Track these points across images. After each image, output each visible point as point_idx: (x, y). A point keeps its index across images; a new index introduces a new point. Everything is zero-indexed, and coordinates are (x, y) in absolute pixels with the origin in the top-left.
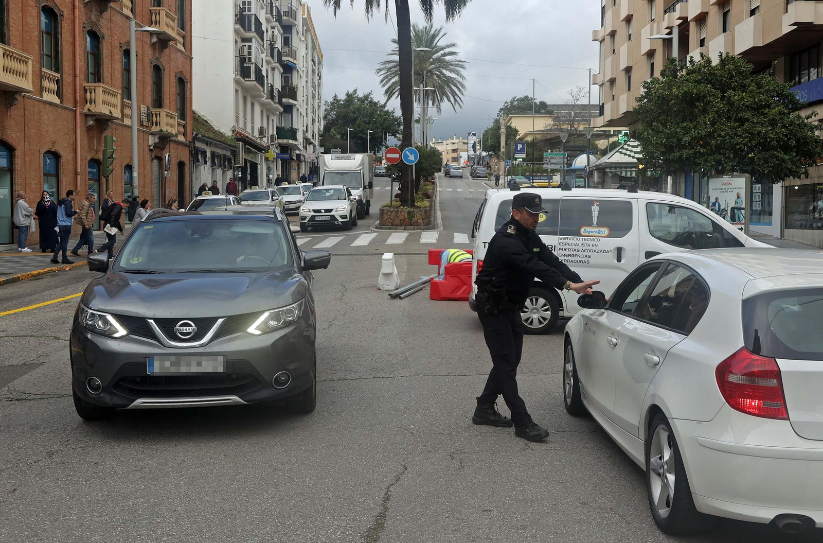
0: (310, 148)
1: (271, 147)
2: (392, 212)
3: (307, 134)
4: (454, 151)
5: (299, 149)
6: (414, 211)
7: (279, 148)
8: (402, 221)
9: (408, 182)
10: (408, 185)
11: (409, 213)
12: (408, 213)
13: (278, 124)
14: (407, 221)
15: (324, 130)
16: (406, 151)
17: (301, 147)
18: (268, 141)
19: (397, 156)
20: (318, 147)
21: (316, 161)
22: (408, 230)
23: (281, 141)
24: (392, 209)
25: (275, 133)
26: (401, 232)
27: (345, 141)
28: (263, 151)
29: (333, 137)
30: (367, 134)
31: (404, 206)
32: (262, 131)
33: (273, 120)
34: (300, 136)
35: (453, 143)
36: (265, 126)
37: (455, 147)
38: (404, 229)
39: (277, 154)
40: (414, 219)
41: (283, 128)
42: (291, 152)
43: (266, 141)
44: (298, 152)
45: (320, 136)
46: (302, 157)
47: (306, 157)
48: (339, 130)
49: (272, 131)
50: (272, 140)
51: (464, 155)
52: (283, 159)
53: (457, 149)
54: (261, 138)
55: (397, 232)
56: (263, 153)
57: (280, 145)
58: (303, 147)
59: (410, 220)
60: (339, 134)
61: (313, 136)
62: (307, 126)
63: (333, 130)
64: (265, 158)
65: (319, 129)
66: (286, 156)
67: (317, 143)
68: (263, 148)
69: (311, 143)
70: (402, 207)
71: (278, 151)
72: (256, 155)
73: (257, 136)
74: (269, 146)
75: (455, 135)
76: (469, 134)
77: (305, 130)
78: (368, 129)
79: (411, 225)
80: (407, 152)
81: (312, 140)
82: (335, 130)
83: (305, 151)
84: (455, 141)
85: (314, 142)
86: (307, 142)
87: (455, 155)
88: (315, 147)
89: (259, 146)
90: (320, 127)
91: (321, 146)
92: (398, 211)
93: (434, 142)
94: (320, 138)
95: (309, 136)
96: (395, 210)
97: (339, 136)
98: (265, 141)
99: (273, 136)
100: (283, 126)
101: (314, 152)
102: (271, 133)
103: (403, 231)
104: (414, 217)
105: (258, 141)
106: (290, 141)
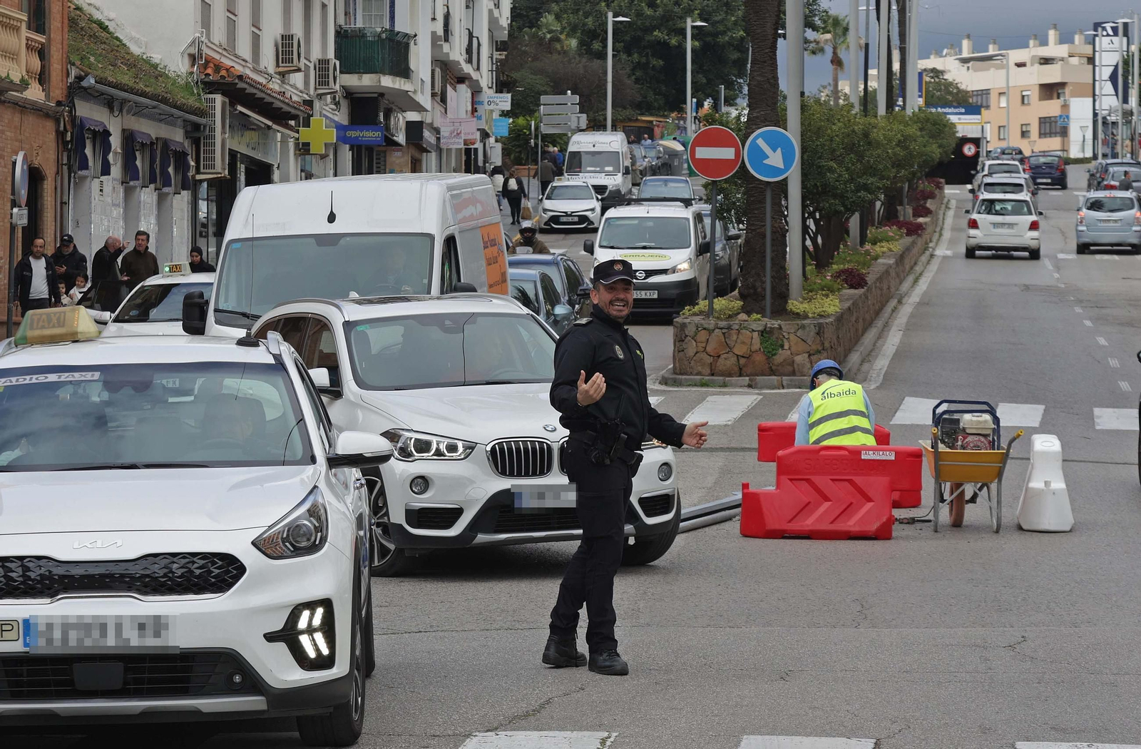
0: (459, 97)
1: (317, 105)
2: (710, 332)
3: (446, 47)
4: (1051, 90)
5: (419, 108)
6: (780, 328)
7: (344, 105)
8: (742, 361)
9: (764, 236)
10: (764, 244)
11: (765, 333)
12: (762, 333)
13: (341, 21)
14: (759, 358)
15: (511, 26)
16: (759, 138)
17: (425, 99)
18: (306, 83)
19: (727, 153)
20: (488, 93)
21: (479, 145)
22: (762, 388)
23: (352, 80)
24: (711, 323)
25: (331, 54)
26: (736, 393)
27: (596, 63)
28: (292, 123)
29: (547, 46)
30: (682, 32)
31: (749, 313)
32: (286, 48)
33: (324, 6)
34: (421, 59)
35: (1046, 61)
36: (297, 30)
37: (1052, 75)
38: (750, 386)
39: (339, 127)
40: (782, 355)
41: (360, 34)
42: (387, 117)
43: (300, 85)
44: (413, 116)
45: (499, 46)
46: (427, 134)
47: (445, 132)
48: (573, 18)
49: (322, 47)
50: (323, 79)
51: (1080, 112)
52: (359, 147)
53: (1063, 85)
54: (283, 75)
55: (724, 394)
56: (290, 128)
57: (349, 94)
58: (433, 95)
59: (770, 355)
60: (573, 30)
61: (469, 50)
62: (447, 17)
63: (548, 19)
64: (297, 145)
65: (493, 22)
66: (370, 135)
67: (485, 78)
68: (293, 111)
69: (462, 79)
70: (743, 316)
71: (342, 117)
72: (266, 136)
73: (271, 70)
74: (309, 103)
75: (1055, 27)
76: (1097, 26)
77: (440, 32)
78: (689, 12)
79: (772, 372)
80: (760, 142)
81: (467, 69)
82: (558, 17)
83: (439, 109)
84: (1054, 49)
85: (475, 75)
86: (448, 74)
87: (1052, 108)
88: (476, 91)
89: (278, 104)
90: (496, 13)
91: (501, 86)
92: (729, 328)
93: (965, 54)
94: (497, 55)
95: (456, 52)
96: (722, 324)
97: (574, 43)
98: (297, 87)
99: (323, 64)
100: (359, 24)
101: (474, 110)
102: (316, 54)
103: (746, 390)
104: (782, 346)
105: (275, 85)
106: (387, 81)
